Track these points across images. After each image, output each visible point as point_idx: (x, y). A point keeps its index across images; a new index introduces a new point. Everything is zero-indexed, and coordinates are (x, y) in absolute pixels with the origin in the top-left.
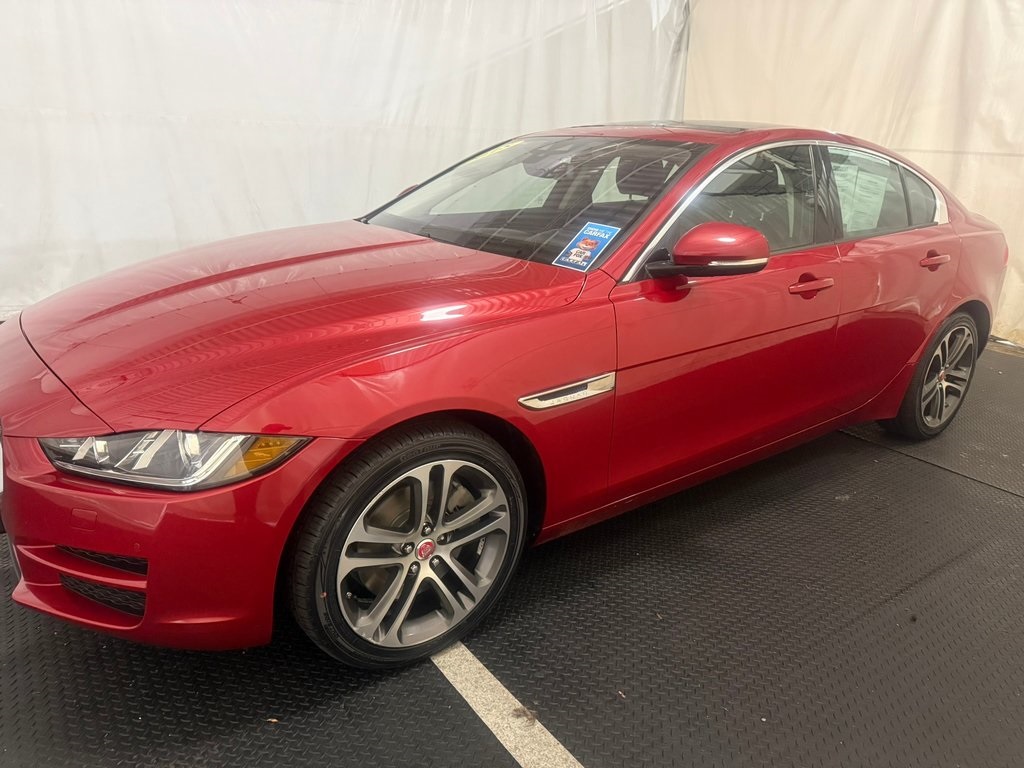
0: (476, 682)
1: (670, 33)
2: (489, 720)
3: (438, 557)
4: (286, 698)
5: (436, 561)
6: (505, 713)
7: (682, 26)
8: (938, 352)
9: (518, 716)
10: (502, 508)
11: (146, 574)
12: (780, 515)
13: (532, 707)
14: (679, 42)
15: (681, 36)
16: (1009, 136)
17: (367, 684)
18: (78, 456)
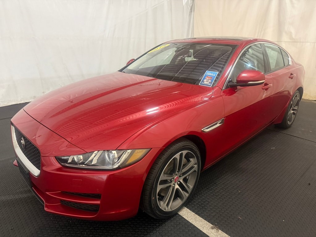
0: (195, 219)
1: (188, 6)
2: (205, 231)
3: (179, 181)
4: (138, 232)
5: (179, 183)
6: (208, 228)
7: (192, 4)
8: (292, 103)
9: (213, 229)
10: (195, 164)
11: (100, 199)
12: (258, 155)
13: (216, 225)
14: (191, 9)
15: (192, 7)
16: (294, 36)
17: (162, 224)
18: (70, 161)
